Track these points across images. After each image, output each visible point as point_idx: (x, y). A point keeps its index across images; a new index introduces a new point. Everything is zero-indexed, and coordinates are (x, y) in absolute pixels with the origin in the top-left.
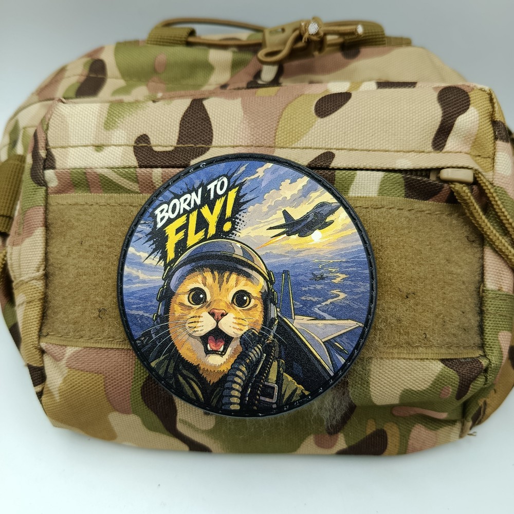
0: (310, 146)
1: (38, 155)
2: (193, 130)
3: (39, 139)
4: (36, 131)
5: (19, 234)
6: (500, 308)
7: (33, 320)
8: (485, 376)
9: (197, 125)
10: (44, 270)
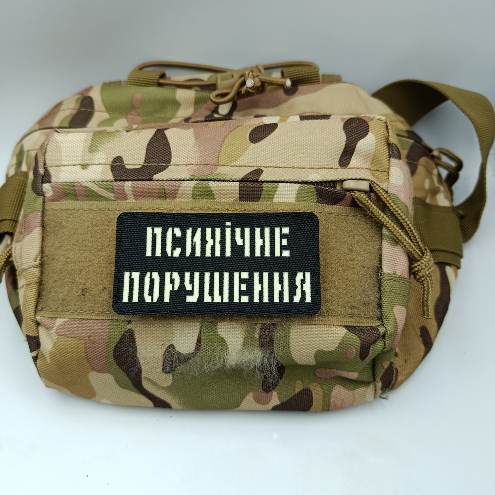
0: (244, 164)
1: (38, 172)
2: (156, 153)
3: (39, 160)
4: (37, 154)
5: (21, 233)
6: (394, 287)
7: (31, 299)
8: (383, 341)
10: (40, 260)
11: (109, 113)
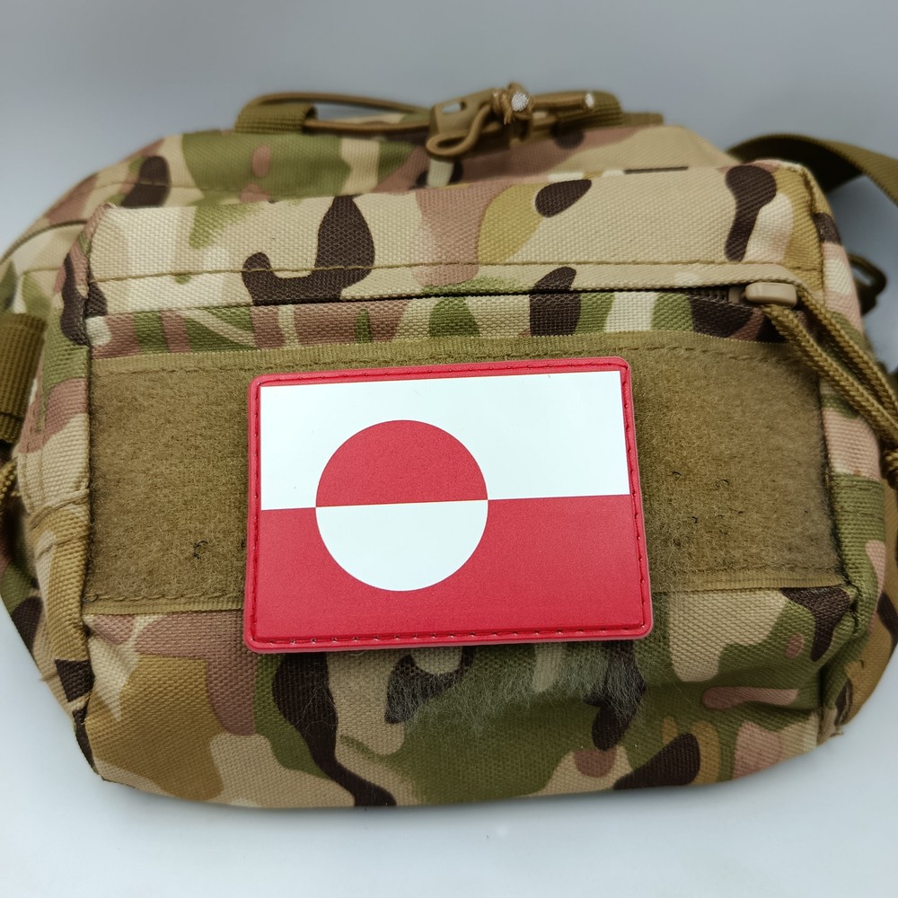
0: (533, 260)
1: (73, 294)
2: (341, 243)
3: (75, 267)
4: (68, 256)
5: (38, 431)
6: (861, 503)
7: (70, 576)
8: (854, 618)
9: (346, 236)
10: (88, 487)
11: (202, 190)
